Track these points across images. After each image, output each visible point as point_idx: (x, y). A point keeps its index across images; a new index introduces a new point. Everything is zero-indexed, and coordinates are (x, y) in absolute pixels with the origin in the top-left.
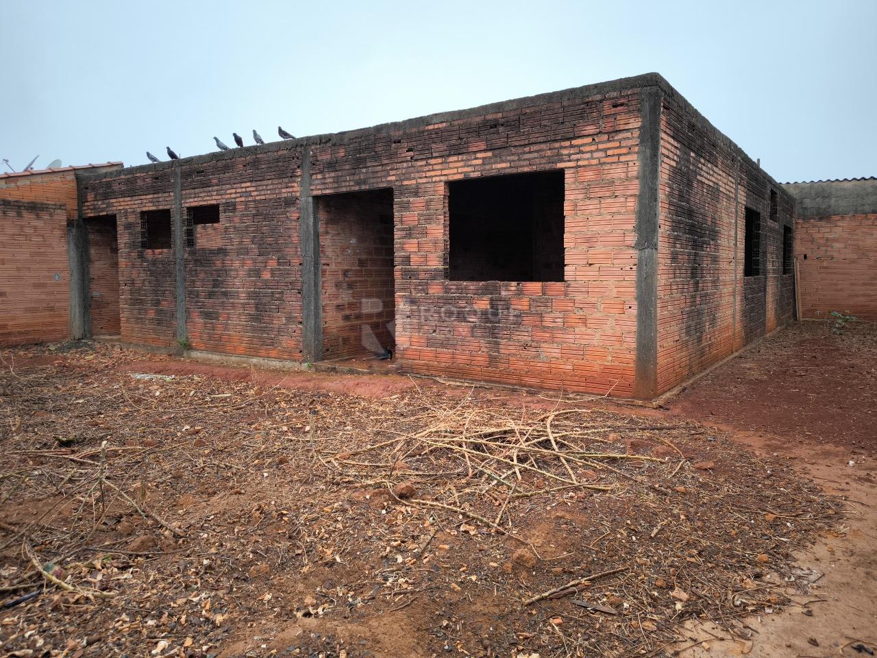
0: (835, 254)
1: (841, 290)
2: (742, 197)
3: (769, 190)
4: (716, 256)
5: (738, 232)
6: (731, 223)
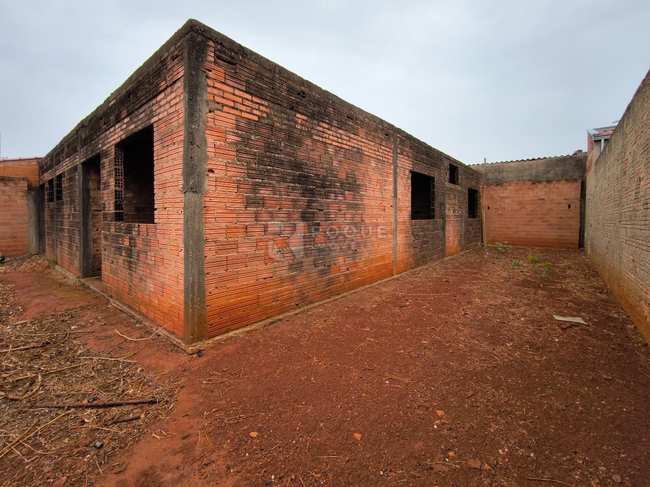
0: (506, 206)
1: (510, 228)
2: (405, 164)
3: (446, 164)
4: (357, 203)
5: (398, 188)
6: (386, 181)
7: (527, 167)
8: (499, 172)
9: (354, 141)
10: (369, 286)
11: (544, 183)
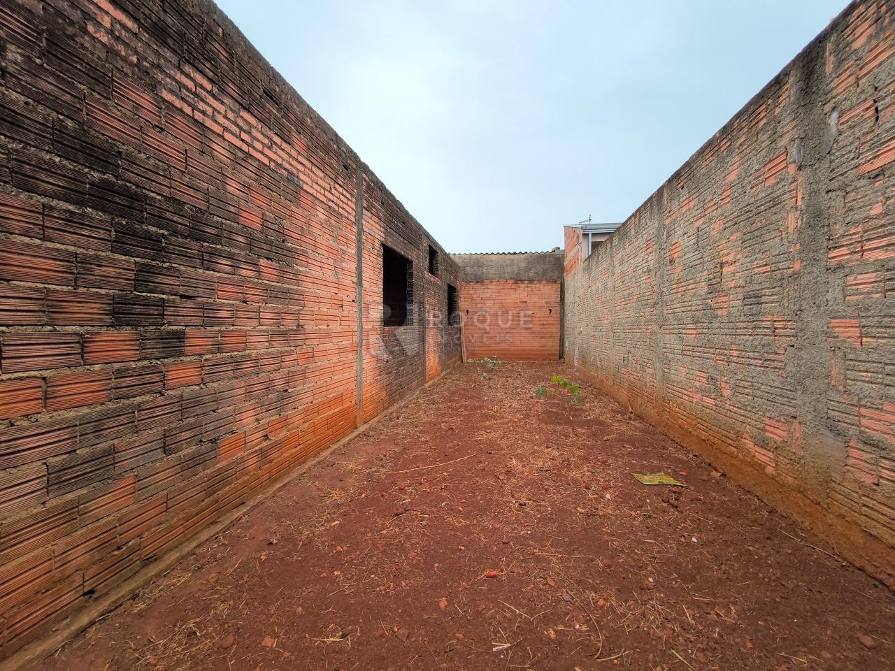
0: (488, 309)
2: (374, 229)
3: (426, 244)
4: (288, 289)
5: (364, 269)
6: (344, 253)
7: (509, 262)
8: (479, 266)
9: (280, 152)
10: (313, 462)
11: (526, 282)
